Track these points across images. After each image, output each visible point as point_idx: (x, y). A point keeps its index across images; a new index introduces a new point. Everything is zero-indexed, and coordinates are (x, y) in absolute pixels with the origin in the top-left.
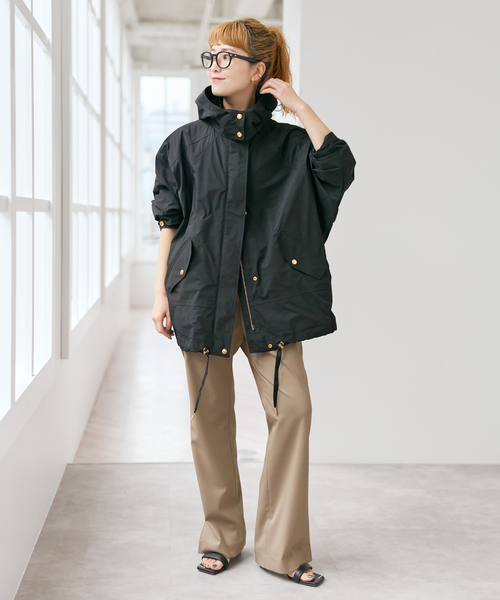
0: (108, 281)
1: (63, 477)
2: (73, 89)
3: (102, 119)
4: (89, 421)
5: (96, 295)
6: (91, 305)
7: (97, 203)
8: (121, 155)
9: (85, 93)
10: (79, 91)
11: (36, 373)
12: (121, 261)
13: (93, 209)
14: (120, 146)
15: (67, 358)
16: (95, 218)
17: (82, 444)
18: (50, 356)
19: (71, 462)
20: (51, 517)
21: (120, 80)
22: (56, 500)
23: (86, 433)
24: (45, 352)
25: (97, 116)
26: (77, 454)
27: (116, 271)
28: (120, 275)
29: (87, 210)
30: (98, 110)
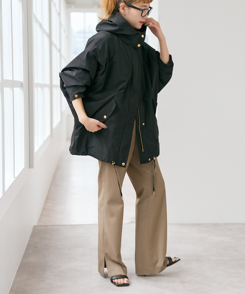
0: (55, 126)
1: (32, 233)
2: (34, 20)
3: (50, 36)
4: (46, 202)
5: (48, 133)
6: (45, 138)
7: (48, 82)
8: (61, 56)
9: (40, 21)
10: (37, 21)
11: (16, 176)
12: (62, 114)
13: (46, 85)
14: (60, 51)
15: (33, 167)
16: (47, 90)
17: (42, 215)
18: (23, 167)
19: (36, 224)
20: (26, 255)
21: (59, 14)
22: (28, 246)
23: (44, 209)
24: (21, 165)
25: (47, 34)
26: (39, 220)
27: (59, 120)
28: (61, 122)
29: (42, 86)
30: (48, 31)
